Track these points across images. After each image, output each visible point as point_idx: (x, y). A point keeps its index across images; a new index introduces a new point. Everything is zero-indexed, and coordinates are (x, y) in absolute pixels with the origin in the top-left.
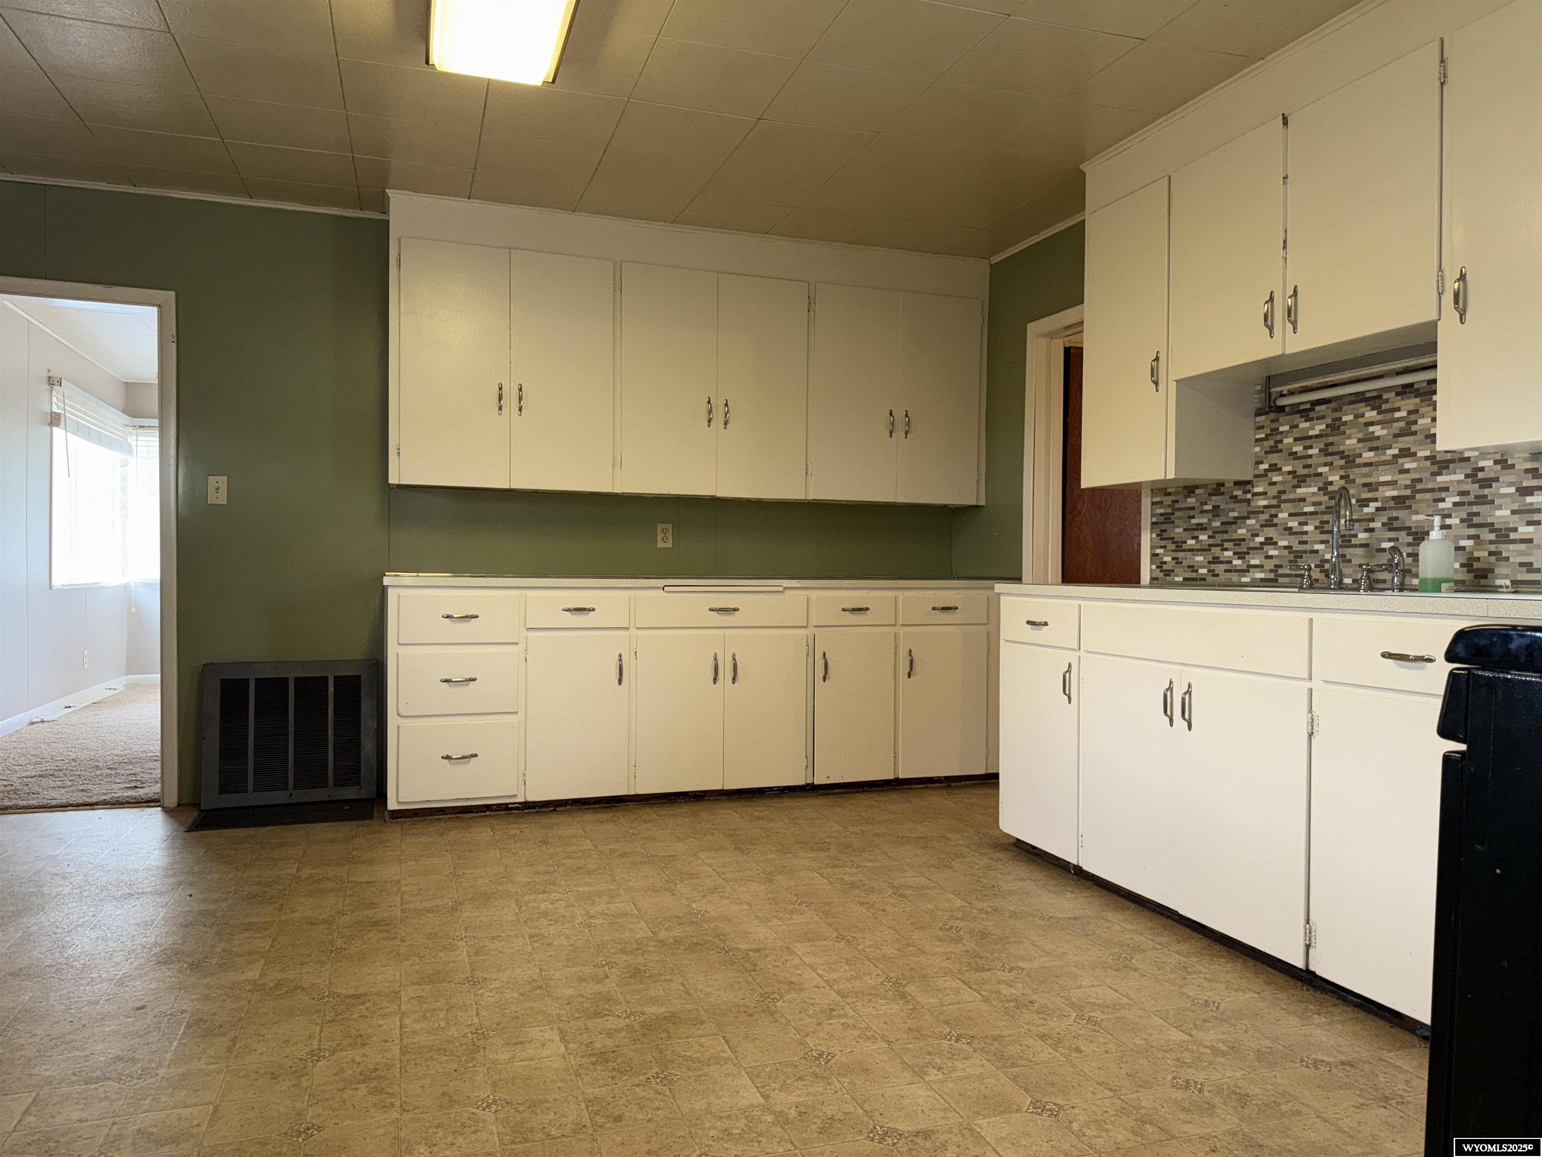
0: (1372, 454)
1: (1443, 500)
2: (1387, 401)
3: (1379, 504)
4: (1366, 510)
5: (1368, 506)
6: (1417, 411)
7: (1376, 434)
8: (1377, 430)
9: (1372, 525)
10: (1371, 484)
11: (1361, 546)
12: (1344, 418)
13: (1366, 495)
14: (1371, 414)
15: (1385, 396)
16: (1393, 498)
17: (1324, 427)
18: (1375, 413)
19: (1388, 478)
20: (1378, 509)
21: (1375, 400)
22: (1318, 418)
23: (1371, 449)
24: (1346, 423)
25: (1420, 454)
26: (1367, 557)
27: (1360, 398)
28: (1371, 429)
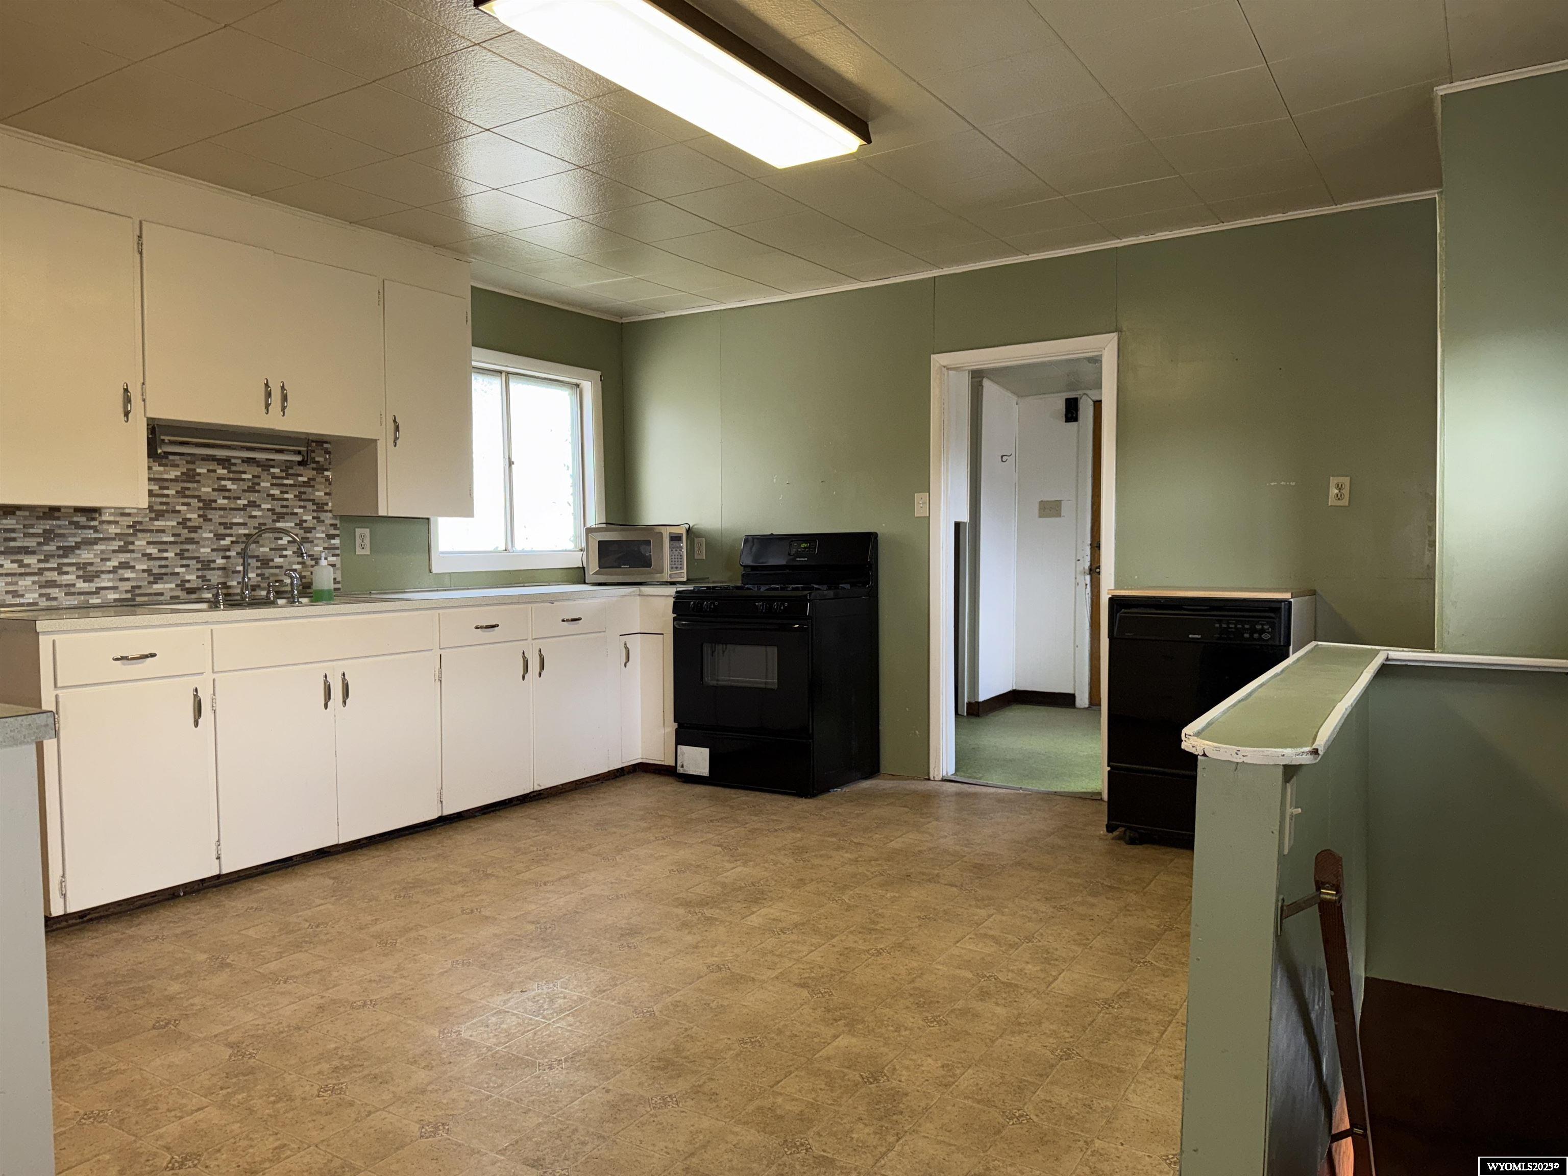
0: (226, 501)
1: (281, 539)
2: (235, 464)
3: (234, 539)
4: (222, 542)
5: (224, 539)
6: (259, 477)
7: (228, 487)
8: (229, 485)
9: (228, 554)
10: (226, 523)
11: (219, 569)
12: (198, 470)
13: (222, 531)
14: (222, 472)
15: (233, 461)
16: (245, 535)
17: (179, 474)
18: (225, 471)
19: (241, 521)
20: (232, 542)
21: (225, 462)
22: (172, 466)
23: (224, 498)
24: (199, 474)
25: (263, 506)
26: (224, 577)
27: (213, 458)
28: (223, 483)
